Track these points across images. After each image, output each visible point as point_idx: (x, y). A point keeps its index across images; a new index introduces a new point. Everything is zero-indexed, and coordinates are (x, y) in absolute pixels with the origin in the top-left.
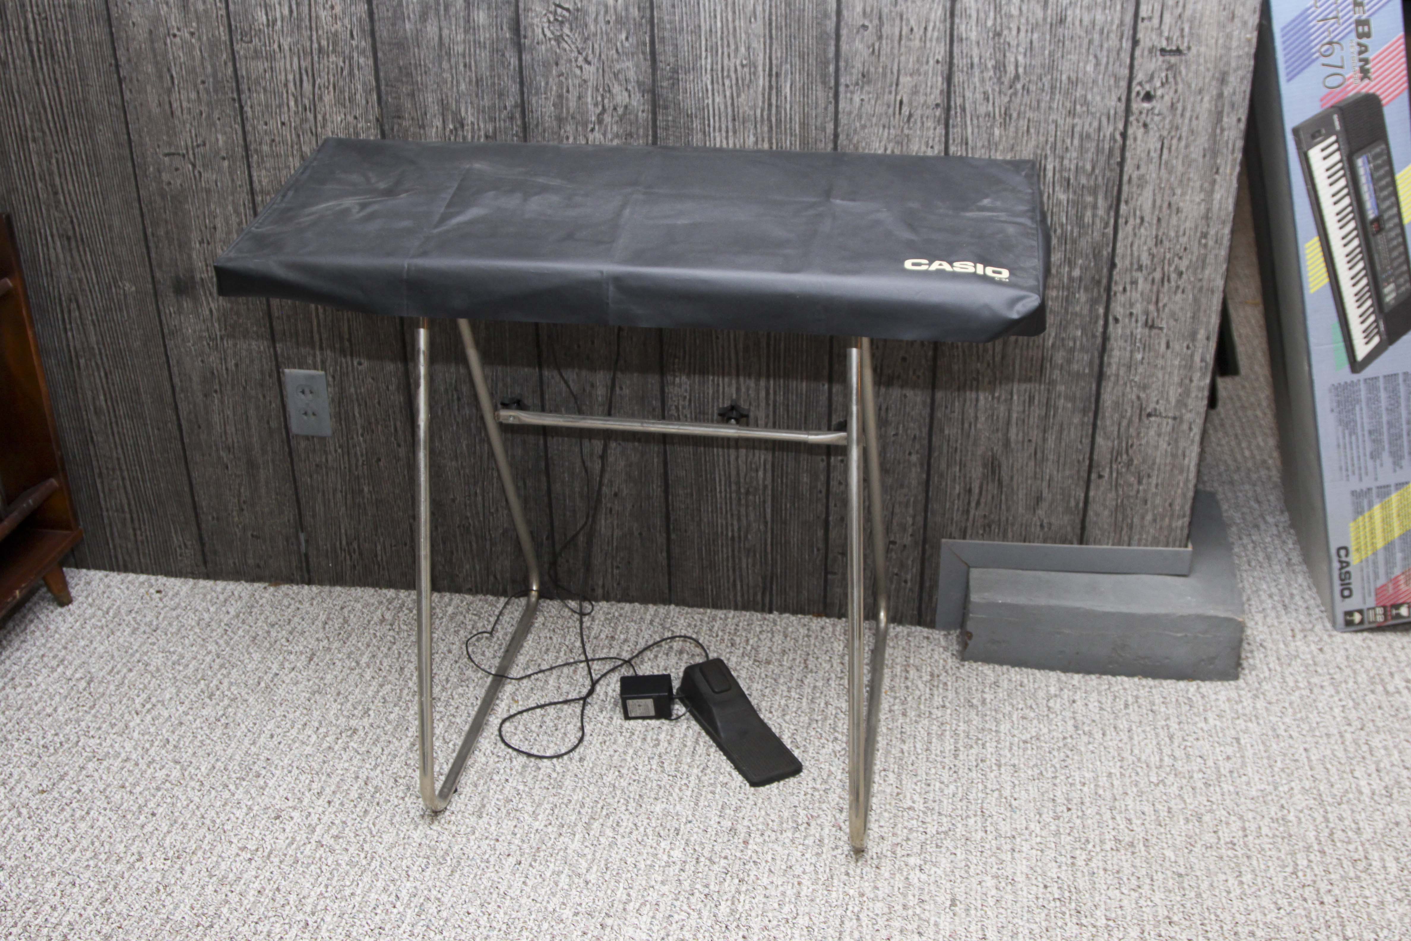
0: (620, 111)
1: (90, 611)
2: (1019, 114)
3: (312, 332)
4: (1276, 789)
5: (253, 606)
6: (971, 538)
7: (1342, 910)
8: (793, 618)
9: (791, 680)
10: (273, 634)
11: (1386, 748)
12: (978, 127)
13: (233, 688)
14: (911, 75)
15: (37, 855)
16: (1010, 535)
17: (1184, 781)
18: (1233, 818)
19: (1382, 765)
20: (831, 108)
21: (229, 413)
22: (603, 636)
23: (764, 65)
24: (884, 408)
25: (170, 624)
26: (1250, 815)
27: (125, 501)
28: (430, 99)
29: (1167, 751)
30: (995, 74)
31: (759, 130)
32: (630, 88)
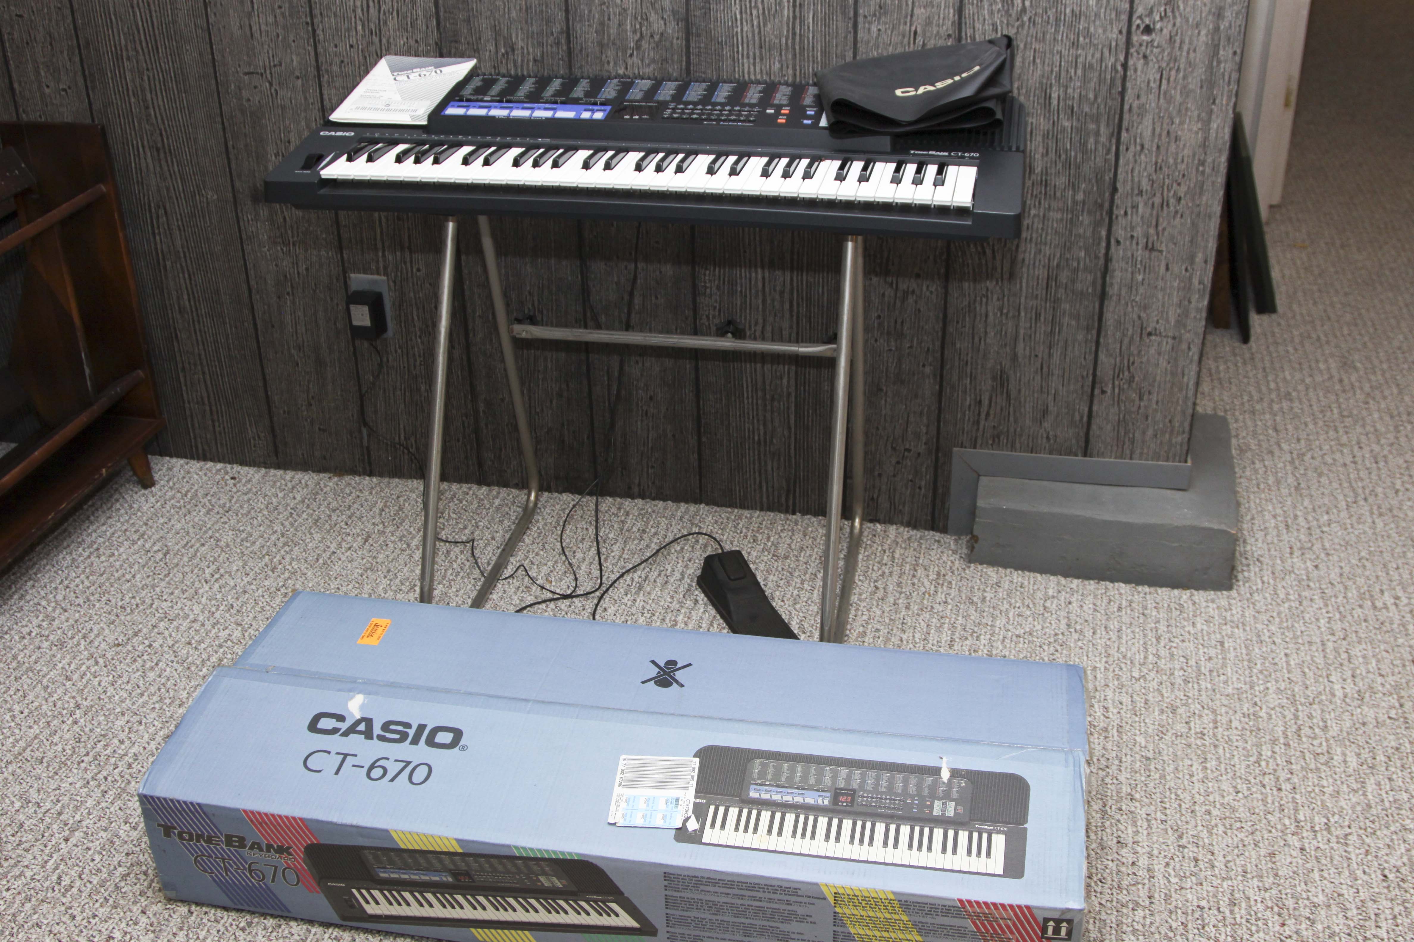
0: (657, 38)
1: (170, 494)
2: (1025, 45)
3: (375, 239)
4: (1251, 688)
5: (317, 493)
6: (981, 447)
7: (1298, 796)
8: (814, 519)
9: (805, 574)
10: (334, 517)
11: (1364, 657)
13: (294, 563)
14: (925, 7)
15: (110, 698)
16: (1018, 445)
17: (1165, 678)
18: (1206, 711)
19: (1358, 672)
20: (851, 37)
21: (300, 314)
22: (635, 529)
24: (899, 321)
25: (241, 507)
26: (1224, 710)
27: (205, 395)
28: (484, 24)
29: (1152, 650)
30: (1003, 6)
31: (784, 58)
32: (665, 16)
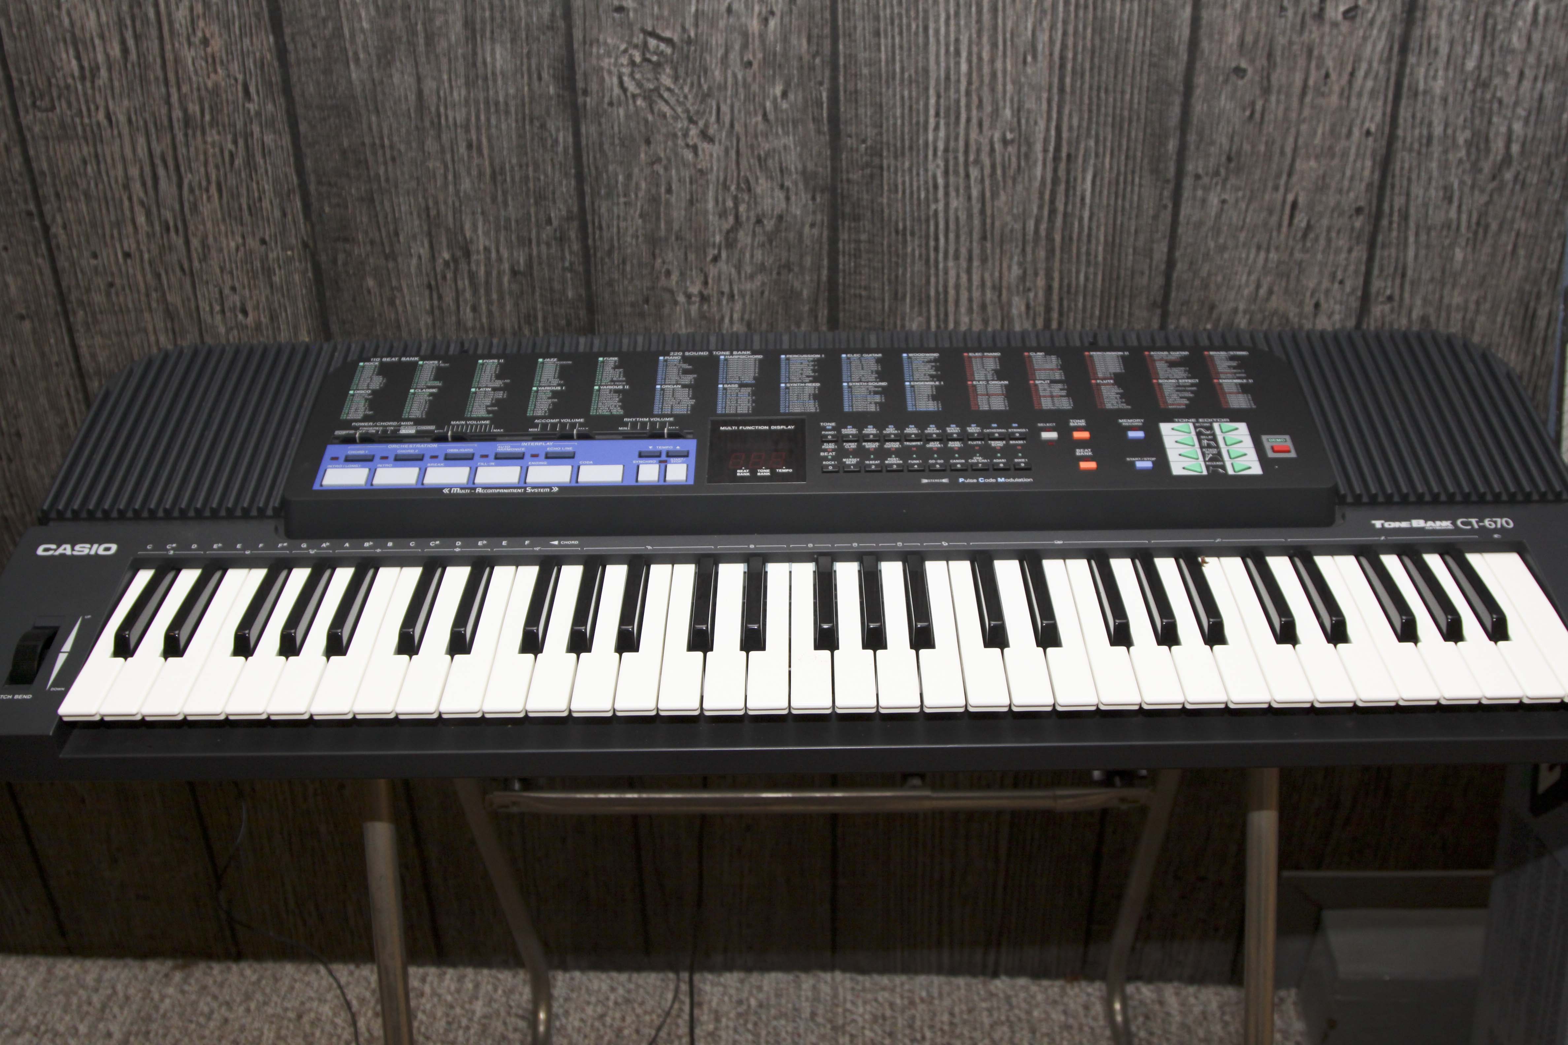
0: (769, 225)
2: (1502, 224)
5: (150, 1018)
6: (1329, 868)
12: (1428, 246)
14: (1317, 157)
16: (1391, 861)
20: (1166, 216)
23: (1046, 141)
28: (403, 205)
30: (1468, 154)
31: (1029, 257)
32: (788, 183)
